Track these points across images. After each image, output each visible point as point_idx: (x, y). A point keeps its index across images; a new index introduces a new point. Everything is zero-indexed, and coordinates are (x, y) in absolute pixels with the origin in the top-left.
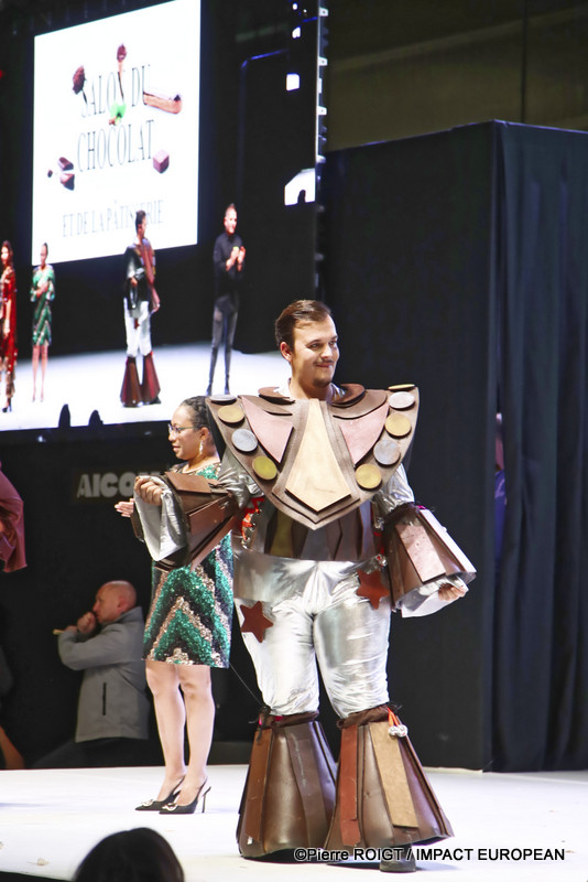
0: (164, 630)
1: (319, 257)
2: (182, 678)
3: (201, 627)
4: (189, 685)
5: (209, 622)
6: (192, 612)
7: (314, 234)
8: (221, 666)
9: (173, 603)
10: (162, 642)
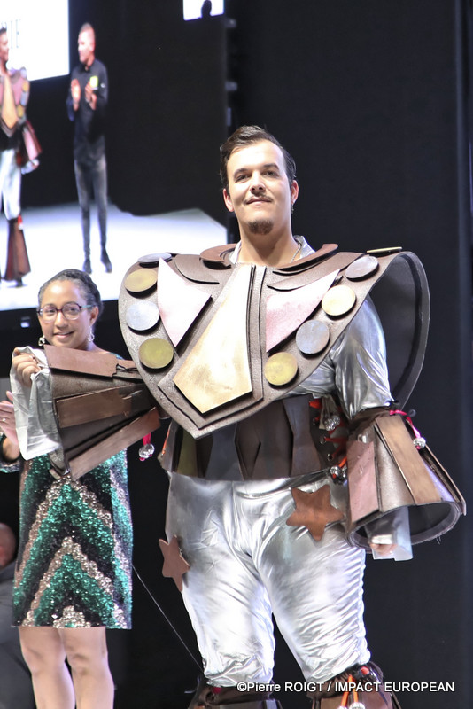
0: (46, 584)
1: (232, 86)
2: (71, 648)
3: (98, 576)
4: (80, 657)
5: (108, 569)
6: (85, 558)
7: (224, 57)
8: (125, 628)
9: (58, 547)
10: (44, 600)
